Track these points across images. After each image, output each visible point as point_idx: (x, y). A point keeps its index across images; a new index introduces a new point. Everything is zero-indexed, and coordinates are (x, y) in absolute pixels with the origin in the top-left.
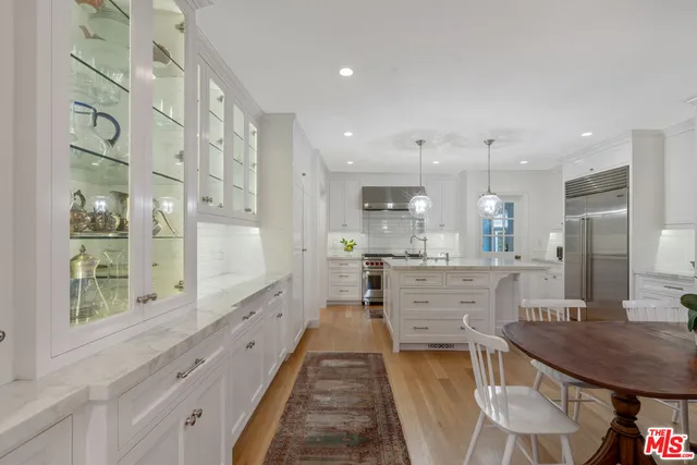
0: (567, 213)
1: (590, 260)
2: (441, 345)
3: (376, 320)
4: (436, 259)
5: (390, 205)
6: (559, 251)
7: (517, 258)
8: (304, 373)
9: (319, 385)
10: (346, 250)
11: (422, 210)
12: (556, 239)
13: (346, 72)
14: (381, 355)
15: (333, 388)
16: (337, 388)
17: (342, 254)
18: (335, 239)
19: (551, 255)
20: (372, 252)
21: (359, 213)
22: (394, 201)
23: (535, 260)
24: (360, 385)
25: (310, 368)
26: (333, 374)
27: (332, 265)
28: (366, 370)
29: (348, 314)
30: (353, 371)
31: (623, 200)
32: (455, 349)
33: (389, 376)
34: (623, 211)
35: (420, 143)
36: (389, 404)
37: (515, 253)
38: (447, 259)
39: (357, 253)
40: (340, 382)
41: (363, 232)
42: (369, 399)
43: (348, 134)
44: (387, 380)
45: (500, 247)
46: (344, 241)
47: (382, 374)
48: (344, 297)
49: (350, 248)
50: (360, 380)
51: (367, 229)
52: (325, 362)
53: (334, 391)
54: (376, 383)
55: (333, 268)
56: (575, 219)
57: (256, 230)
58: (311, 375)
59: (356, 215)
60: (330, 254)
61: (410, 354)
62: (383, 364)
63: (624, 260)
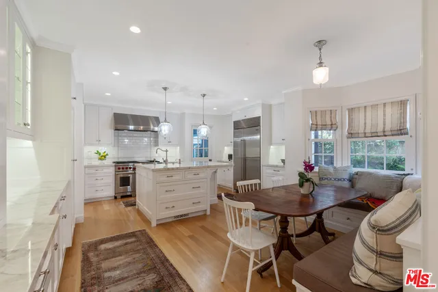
0: (234, 137)
1: (245, 159)
2: (181, 216)
3: (130, 208)
4: (173, 163)
5: (132, 127)
6: (230, 157)
7: (210, 160)
8: (86, 260)
9: (104, 265)
10: (100, 159)
11: (167, 132)
12: (229, 150)
13: (135, 29)
14: (144, 230)
15: (118, 263)
16: (121, 262)
17: (97, 162)
18: (90, 151)
19: (226, 158)
20: (121, 160)
21: (111, 132)
22: (134, 125)
23: (218, 161)
24: (138, 255)
25: (91, 254)
26: (113, 253)
27: (87, 171)
28: (138, 243)
29: (106, 207)
30: (129, 247)
31: (258, 132)
32: (190, 216)
33: (156, 242)
34: (258, 137)
35: (165, 89)
36: (165, 261)
37: (209, 158)
38: (180, 163)
39: (109, 161)
40: (122, 257)
41: (114, 146)
42: (149, 262)
43: (116, 73)
44: (156, 246)
45: (197, 155)
46: (98, 153)
47: (151, 243)
48: (99, 195)
49: (103, 157)
50: (138, 251)
51: (118, 144)
52: (103, 247)
53: (120, 265)
54: (149, 250)
55: (88, 174)
56: (239, 140)
57: (29, 143)
58: (94, 259)
59: (109, 133)
60: (86, 163)
61: (164, 225)
62: (148, 236)
63: (258, 160)
